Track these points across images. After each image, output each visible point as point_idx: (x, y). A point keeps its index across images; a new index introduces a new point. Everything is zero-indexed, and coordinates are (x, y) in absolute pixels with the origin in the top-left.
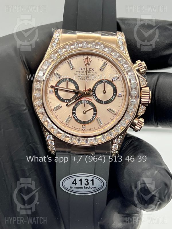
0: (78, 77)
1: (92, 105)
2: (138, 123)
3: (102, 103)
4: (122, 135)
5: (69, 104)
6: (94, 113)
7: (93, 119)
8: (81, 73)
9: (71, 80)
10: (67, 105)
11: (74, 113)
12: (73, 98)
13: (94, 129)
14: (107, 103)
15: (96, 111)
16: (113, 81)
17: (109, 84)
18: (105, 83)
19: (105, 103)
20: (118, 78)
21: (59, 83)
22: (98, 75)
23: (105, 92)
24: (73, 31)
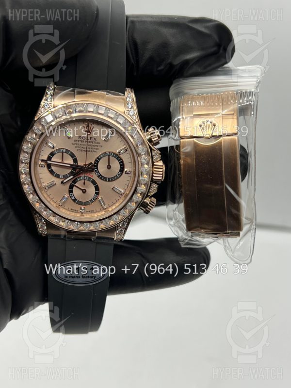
0: (76, 147)
1: (94, 182)
2: (150, 205)
3: (106, 181)
4: (129, 219)
5: (65, 181)
6: (96, 192)
7: (94, 199)
8: (80, 143)
9: (67, 151)
10: (62, 182)
11: (71, 192)
12: (70, 174)
13: (95, 211)
14: (112, 181)
15: (99, 190)
16: (119, 154)
17: (115, 157)
18: (110, 157)
19: (109, 181)
20: (127, 150)
21: (52, 154)
22: (102, 146)
23: (109, 167)
24: (71, 89)
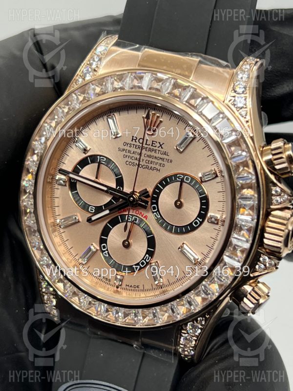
0: (125, 156)
1: (147, 230)
3: (170, 231)
4: (206, 318)
5: (94, 218)
6: (148, 250)
7: (143, 263)
8: (132, 149)
9: (109, 161)
10: (89, 220)
11: (103, 241)
12: (107, 206)
13: (141, 288)
14: (182, 233)
15: (154, 247)
16: (202, 182)
17: (193, 186)
18: (184, 184)
19: (176, 233)
20: (217, 176)
21: (83, 163)
22: (171, 161)
23: (179, 205)
24: (138, 46)
